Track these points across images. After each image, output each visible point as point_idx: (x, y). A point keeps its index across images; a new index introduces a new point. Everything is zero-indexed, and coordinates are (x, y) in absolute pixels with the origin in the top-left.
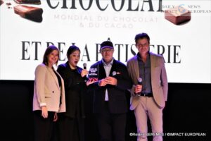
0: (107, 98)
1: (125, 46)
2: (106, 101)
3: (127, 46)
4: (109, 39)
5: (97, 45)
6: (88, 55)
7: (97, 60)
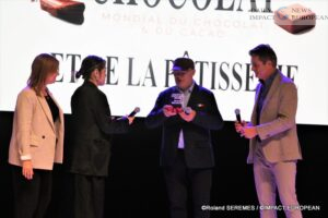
0: (181, 144)
1: (211, 65)
2: (180, 150)
3: (214, 64)
4: (186, 53)
5: (168, 62)
6: (153, 78)
7: (167, 85)
